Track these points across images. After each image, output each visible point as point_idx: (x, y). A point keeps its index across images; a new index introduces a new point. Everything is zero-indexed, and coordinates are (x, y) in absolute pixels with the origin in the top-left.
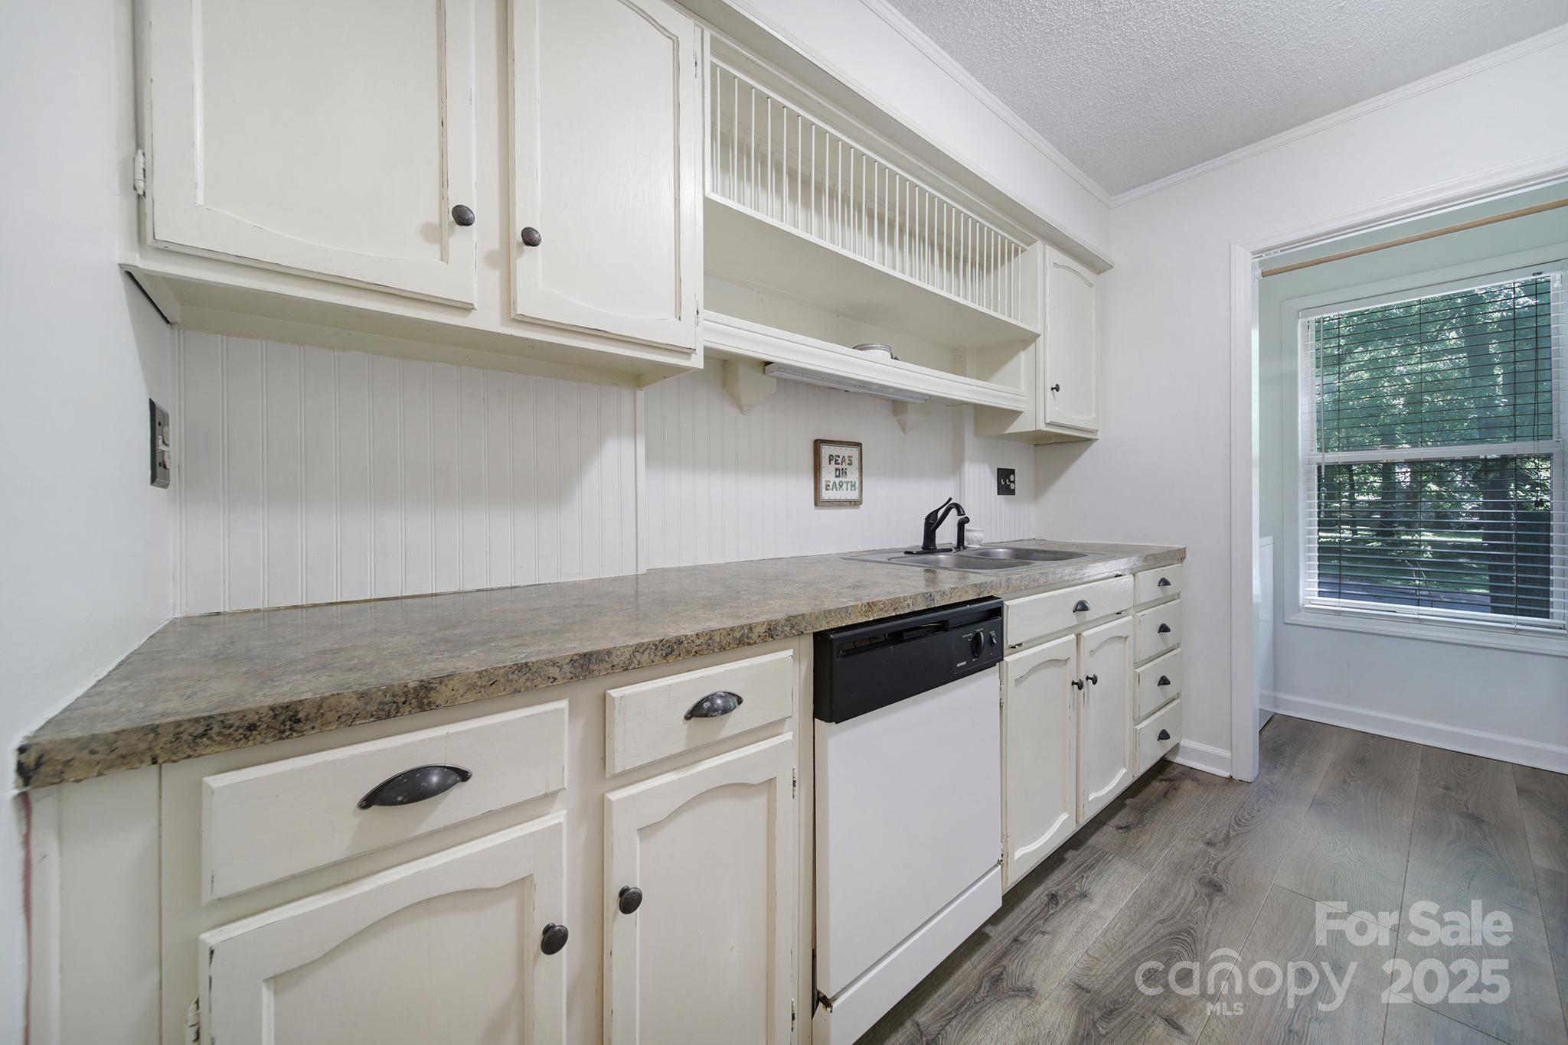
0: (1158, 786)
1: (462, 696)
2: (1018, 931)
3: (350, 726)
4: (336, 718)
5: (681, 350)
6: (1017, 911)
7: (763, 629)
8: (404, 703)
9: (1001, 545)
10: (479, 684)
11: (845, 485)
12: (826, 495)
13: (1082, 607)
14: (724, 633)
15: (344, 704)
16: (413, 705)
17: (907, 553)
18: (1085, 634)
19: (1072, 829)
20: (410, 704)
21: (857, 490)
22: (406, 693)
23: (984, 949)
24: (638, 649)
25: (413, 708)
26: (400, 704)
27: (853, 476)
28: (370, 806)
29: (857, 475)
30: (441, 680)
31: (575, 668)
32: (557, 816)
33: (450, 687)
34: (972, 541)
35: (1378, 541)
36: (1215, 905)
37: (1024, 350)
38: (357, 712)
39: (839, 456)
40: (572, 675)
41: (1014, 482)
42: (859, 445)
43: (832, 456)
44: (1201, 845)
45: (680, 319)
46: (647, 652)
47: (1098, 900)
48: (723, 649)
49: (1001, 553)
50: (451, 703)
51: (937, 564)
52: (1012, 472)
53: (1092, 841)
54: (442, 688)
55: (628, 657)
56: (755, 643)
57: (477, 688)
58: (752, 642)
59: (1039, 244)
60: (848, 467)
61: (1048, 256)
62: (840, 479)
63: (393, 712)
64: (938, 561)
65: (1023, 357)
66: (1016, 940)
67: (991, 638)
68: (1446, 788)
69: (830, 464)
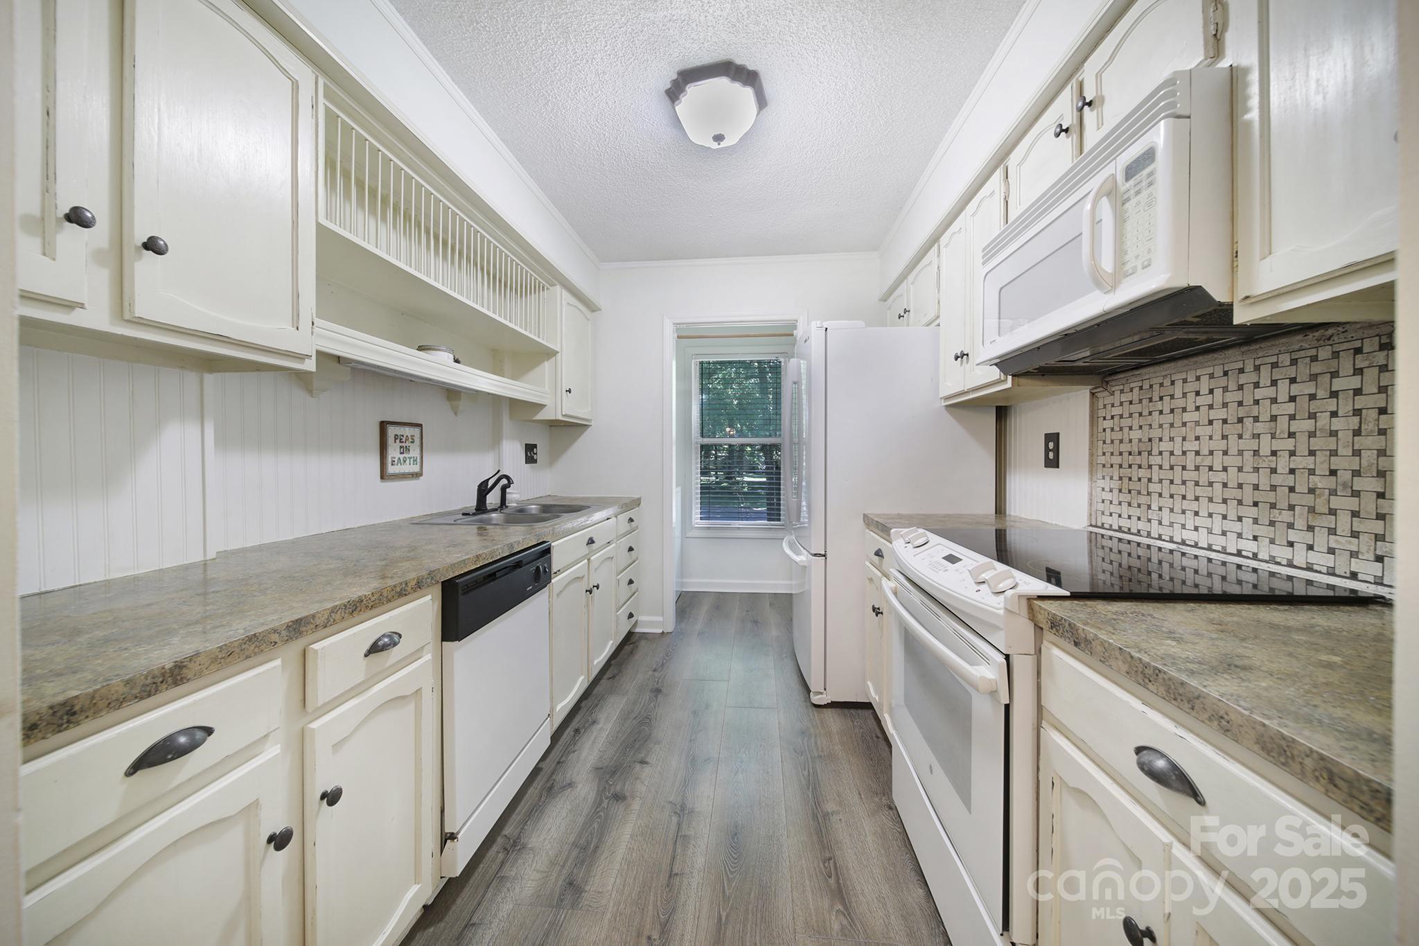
0: (628, 648)
1: (207, 668)
2: (559, 757)
3: (118, 709)
4: (106, 705)
5: (299, 356)
6: (557, 746)
7: (415, 582)
8: (162, 682)
9: (531, 502)
10: (220, 657)
11: (408, 460)
12: (391, 469)
13: (591, 541)
14: (389, 589)
15: (112, 692)
16: (169, 683)
17: (464, 514)
18: (592, 558)
19: (586, 685)
20: (167, 682)
21: (418, 464)
22: (163, 675)
23: (539, 777)
24: (334, 610)
25: (169, 685)
26: (159, 684)
27: (415, 452)
28: (136, 772)
29: (418, 451)
30: (191, 659)
31: (290, 632)
32: (273, 751)
33: (198, 663)
34: (512, 501)
35: (726, 482)
36: (659, 699)
37: (548, 360)
38: (123, 696)
39: (403, 436)
40: (288, 638)
41: (536, 454)
42: (420, 426)
43: (396, 435)
44: (651, 673)
45: (298, 329)
46: (339, 612)
47: (602, 721)
48: (389, 601)
49: (533, 508)
50: (199, 675)
51: (489, 522)
52: (535, 446)
53: (595, 691)
54: (191, 665)
55: (327, 617)
56: (409, 593)
57: (218, 660)
58: (407, 593)
59: (558, 287)
60: (410, 444)
61: (564, 297)
62: (404, 455)
63: (153, 691)
64: (490, 519)
65: (547, 365)
66: (559, 763)
67: (545, 568)
68: (747, 611)
69: (395, 442)
